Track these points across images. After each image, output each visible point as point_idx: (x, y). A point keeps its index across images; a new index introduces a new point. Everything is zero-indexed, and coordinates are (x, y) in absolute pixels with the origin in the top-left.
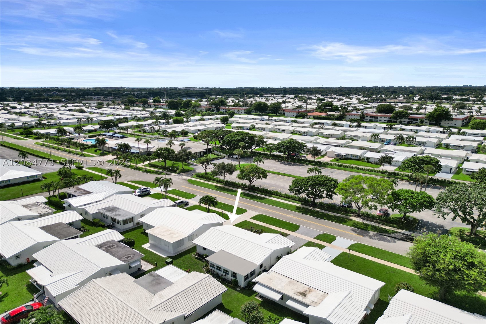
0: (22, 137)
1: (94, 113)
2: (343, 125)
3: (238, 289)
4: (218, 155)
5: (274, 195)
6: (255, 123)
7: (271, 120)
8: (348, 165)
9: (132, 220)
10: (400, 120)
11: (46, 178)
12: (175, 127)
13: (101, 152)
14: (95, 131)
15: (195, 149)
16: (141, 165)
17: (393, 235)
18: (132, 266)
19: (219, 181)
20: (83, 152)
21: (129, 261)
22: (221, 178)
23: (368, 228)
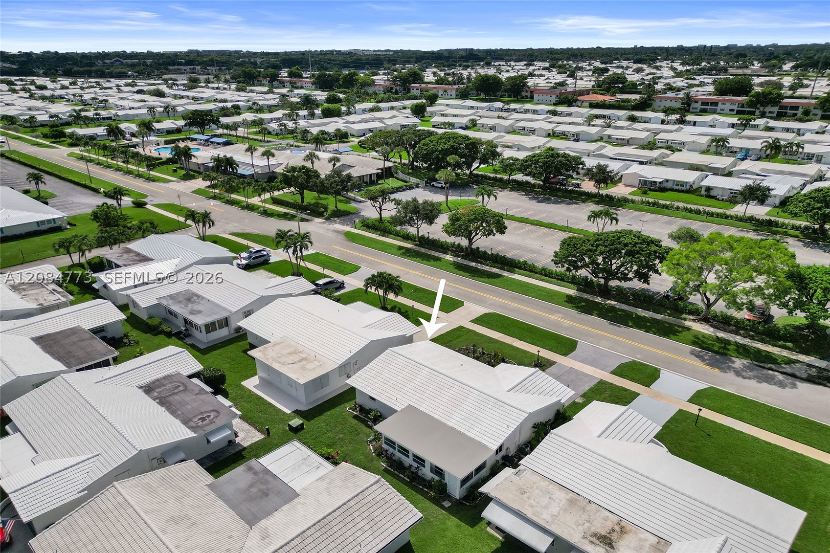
0: (48, 143)
1: (182, 97)
2: (647, 120)
3: (447, 504)
4: (405, 182)
5: (520, 268)
6: (477, 116)
7: (507, 110)
8: (668, 203)
9: (225, 322)
10: (761, 109)
11: (75, 225)
12: (325, 124)
13: (184, 172)
14: (178, 131)
15: (361, 169)
16: (255, 200)
17: (788, 369)
18: (213, 440)
19: (407, 237)
20: (151, 172)
21: (206, 428)
22: (412, 230)
23: (728, 350)
